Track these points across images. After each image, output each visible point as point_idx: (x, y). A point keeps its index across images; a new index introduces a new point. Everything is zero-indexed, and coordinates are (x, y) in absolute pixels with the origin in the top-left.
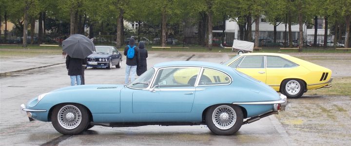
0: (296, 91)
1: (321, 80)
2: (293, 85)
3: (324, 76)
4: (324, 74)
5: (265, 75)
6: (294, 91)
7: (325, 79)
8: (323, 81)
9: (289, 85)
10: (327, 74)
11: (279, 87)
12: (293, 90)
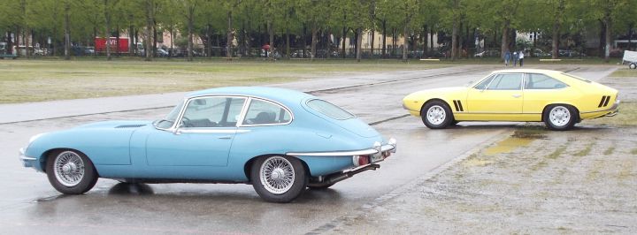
0: (565, 121)
1: (600, 106)
2: (560, 113)
3: (605, 101)
4: (604, 97)
5: (521, 99)
6: (561, 121)
7: (605, 105)
8: (603, 108)
9: (555, 113)
10: (609, 98)
11: (541, 116)
12: (561, 119)
